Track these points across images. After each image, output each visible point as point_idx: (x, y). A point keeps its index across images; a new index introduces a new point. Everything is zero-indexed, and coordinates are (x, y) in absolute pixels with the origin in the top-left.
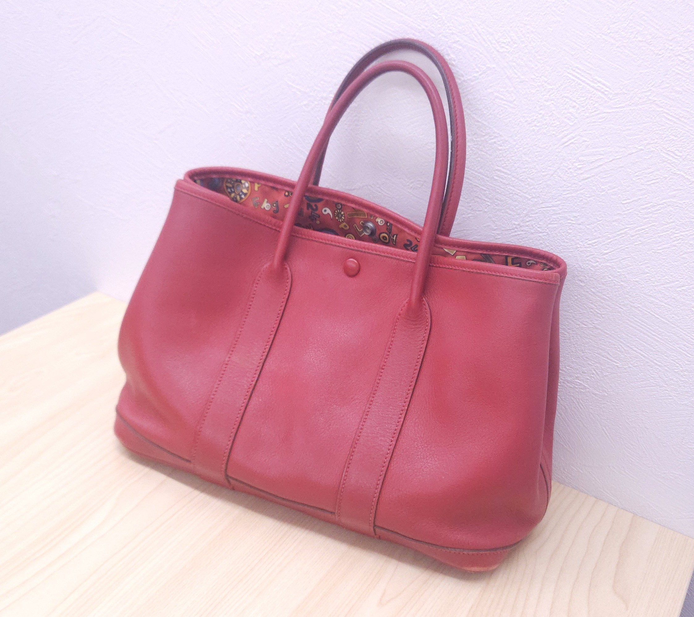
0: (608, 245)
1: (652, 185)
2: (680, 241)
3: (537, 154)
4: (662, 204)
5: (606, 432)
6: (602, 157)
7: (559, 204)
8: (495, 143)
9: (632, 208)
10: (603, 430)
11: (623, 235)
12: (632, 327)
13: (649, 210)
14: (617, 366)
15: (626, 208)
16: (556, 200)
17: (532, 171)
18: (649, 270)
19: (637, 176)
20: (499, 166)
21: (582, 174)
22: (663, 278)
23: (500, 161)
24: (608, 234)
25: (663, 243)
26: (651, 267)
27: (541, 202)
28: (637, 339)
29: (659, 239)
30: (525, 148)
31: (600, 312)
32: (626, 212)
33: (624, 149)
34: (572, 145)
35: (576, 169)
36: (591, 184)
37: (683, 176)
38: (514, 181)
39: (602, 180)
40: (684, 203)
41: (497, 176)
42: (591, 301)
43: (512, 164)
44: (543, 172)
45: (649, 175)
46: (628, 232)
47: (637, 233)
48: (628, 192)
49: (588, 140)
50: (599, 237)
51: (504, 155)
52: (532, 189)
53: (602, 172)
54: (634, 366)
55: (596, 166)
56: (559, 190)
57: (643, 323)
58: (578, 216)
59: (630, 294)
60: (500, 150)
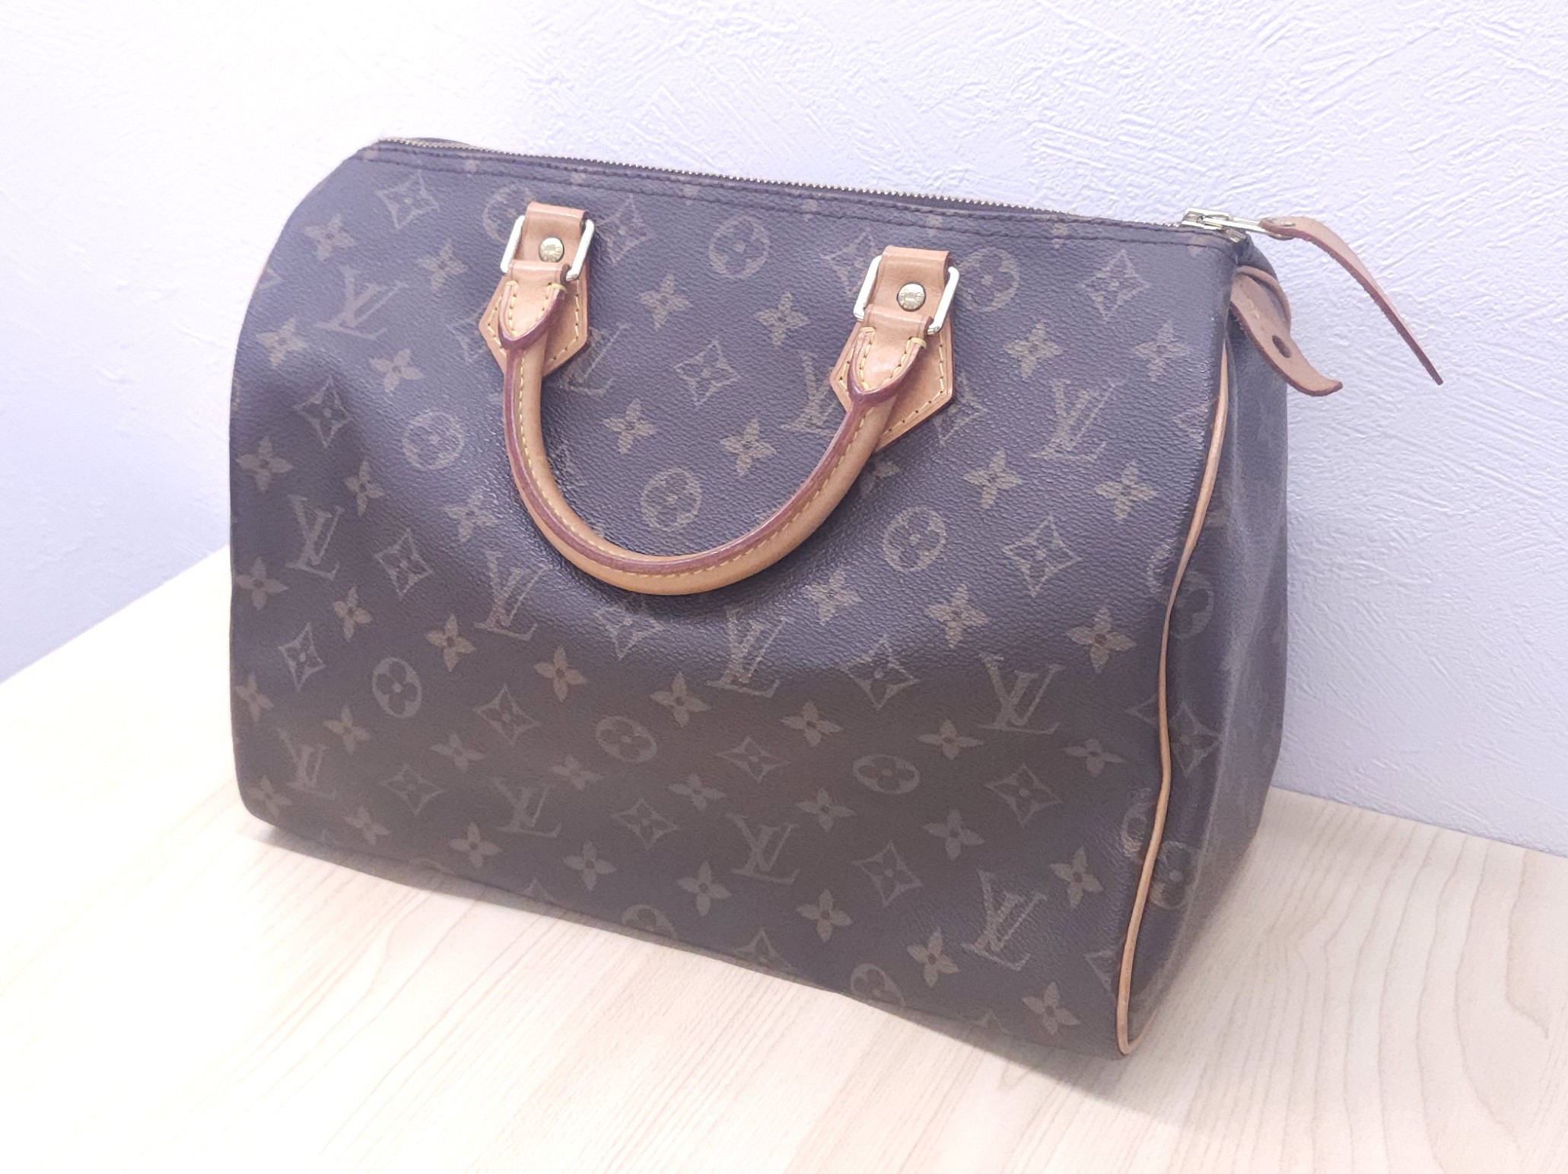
0: (1389, 246)
1: (1468, 102)
2: (1544, 214)
3: (1206, 73)
4: (1496, 140)
5: (1441, 668)
6: (1350, 57)
7: (1270, 175)
8: (1112, 63)
9: (1432, 159)
10: (1433, 663)
11: (1420, 220)
12: (1467, 419)
13: (1470, 157)
14: (1445, 514)
15: (1417, 160)
16: (1262, 167)
17: (1200, 111)
18: (1486, 289)
19: (1434, 87)
20: (1128, 113)
21: (1311, 101)
22: (1521, 301)
23: (1128, 100)
24: (1384, 223)
25: (1510, 224)
26: (1491, 281)
27: (1230, 176)
28: (1481, 446)
29: (1499, 217)
30: (1180, 64)
31: (1390, 399)
32: (1420, 169)
33: (1395, 34)
34: (1281, 42)
35: (1297, 92)
36: (1335, 121)
37: (1531, 72)
38: (1165, 139)
39: (1358, 108)
40: (1543, 129)
41: (1125, 134)
42: (1366, 376)
43: (1156, 103)
44: (1226, 110)
45: (1459, 81)
46: (1430, 211)
47: (1450, 211)
48: (1418, 126)
49: (1316, 26)
50: (1368, 234)
51: (1137, 85)
52: (1207, 151)
53: (1355, 90)
54: (1482, 508)
55: (1340, 78)
56: (1266, 144)
57: (1489, 408)
58: (1316, 193)
59: (1452, 348)
60: (1126, 77)
